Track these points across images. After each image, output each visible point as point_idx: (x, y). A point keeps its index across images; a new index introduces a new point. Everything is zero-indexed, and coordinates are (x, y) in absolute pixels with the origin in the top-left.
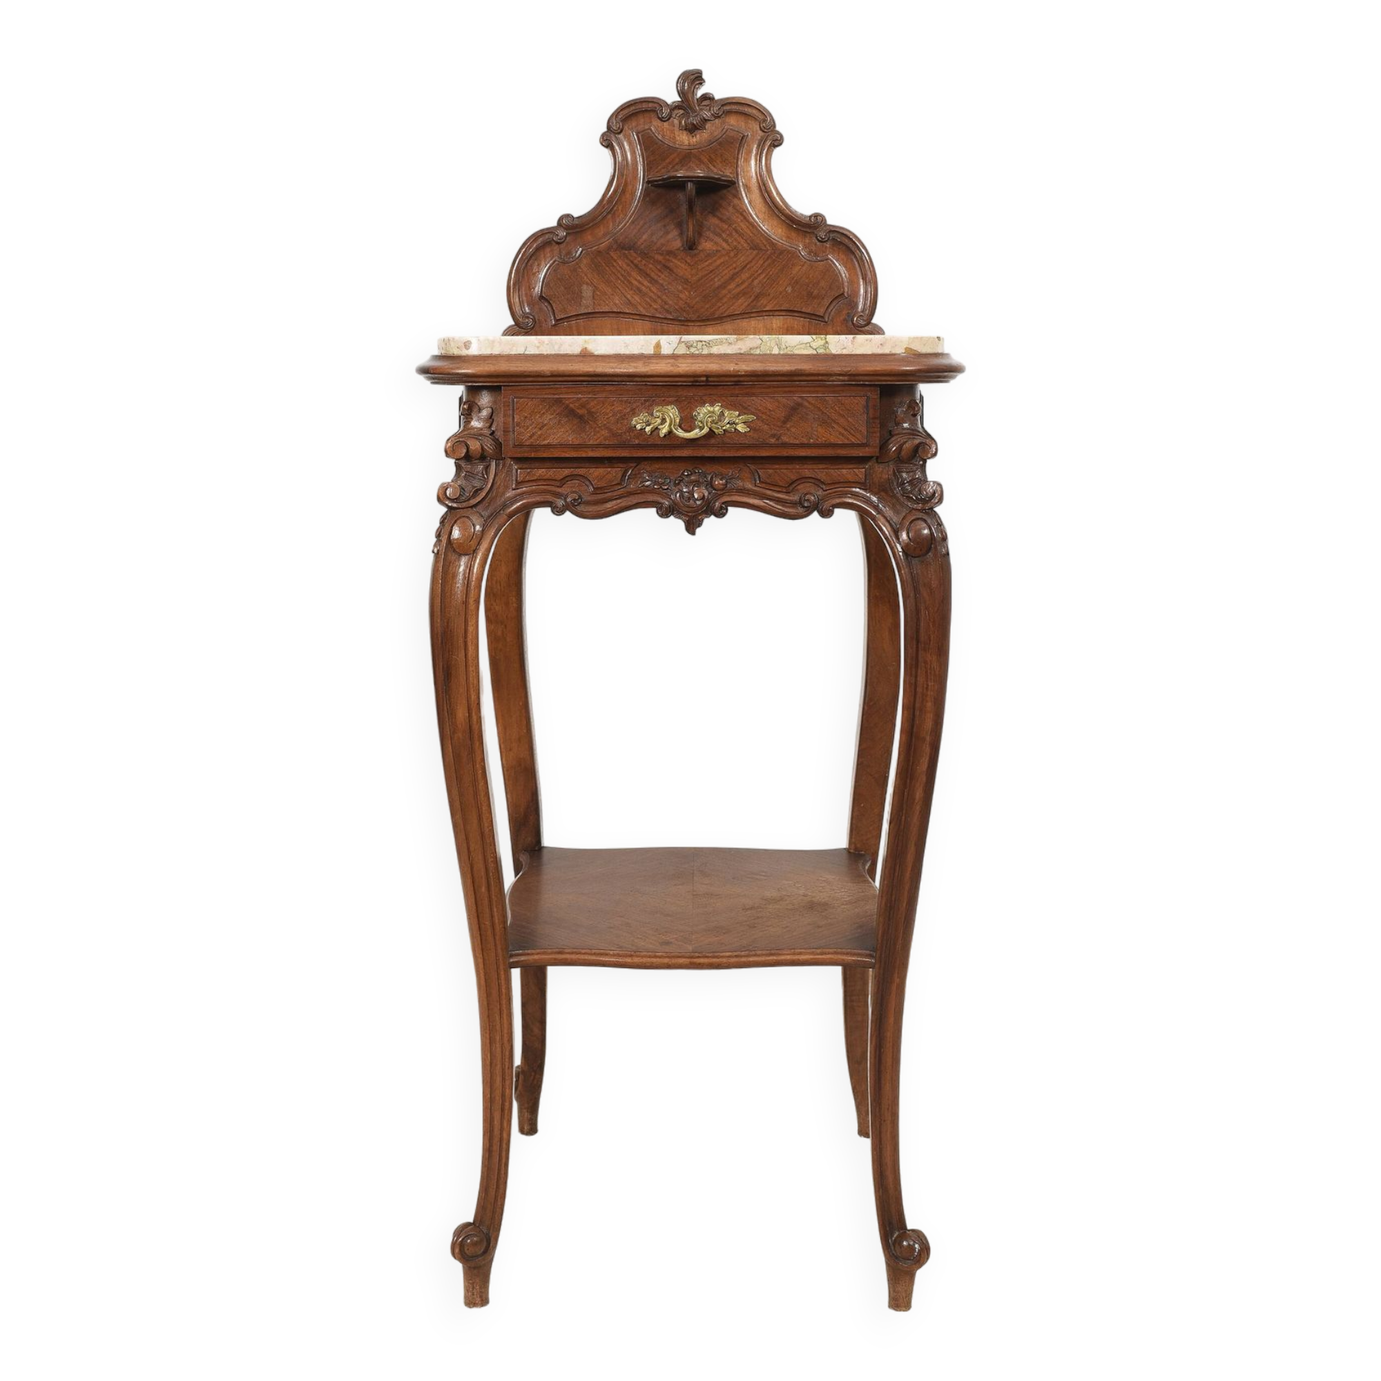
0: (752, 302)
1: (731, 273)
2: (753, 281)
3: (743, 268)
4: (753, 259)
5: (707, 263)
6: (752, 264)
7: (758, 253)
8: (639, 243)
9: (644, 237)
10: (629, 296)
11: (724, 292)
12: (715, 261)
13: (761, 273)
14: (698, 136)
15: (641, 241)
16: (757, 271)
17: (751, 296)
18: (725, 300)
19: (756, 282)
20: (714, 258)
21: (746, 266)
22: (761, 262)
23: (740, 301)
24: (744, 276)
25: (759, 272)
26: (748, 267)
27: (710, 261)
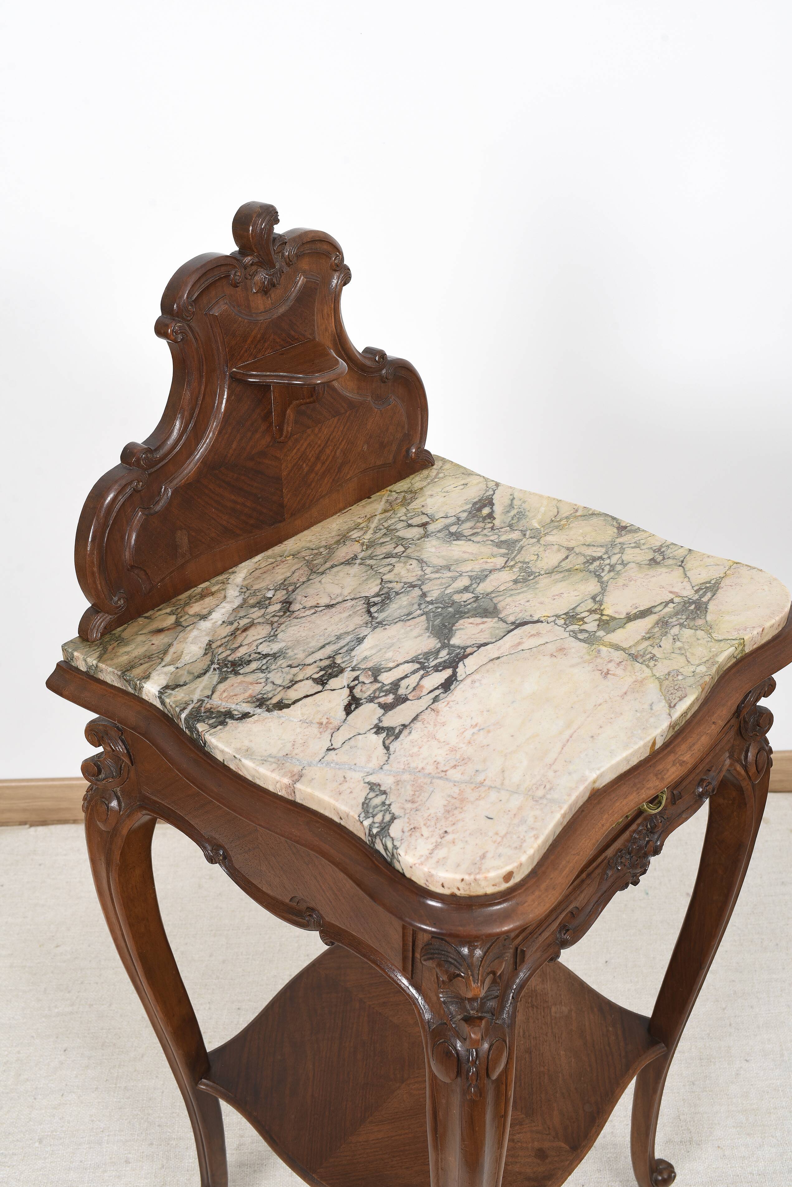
0: (336, 475)
1: (317, 452)
2: (335, 453)
3: (327, 442)
4: (335, 427)
5: (295, 451)
6: (334, 434)
7: (339, 420)
8: (229, 455)
9: (234, 446)
10: (224, 523)
11: (312, 476)
12: (302, 445)
13: (342, 440)
14: (273, 296)
15: (231, 451)
16: (339, 439)
17: (335, 470)
18: (313, 485)
19: (338, 451)
20: (301, 442)
21: (329, 439)
22: (341, 429)
23: (326, 479)
24: (328, 451)
25: (341, 439)
26: (332, 437)
27: (298, 447)
